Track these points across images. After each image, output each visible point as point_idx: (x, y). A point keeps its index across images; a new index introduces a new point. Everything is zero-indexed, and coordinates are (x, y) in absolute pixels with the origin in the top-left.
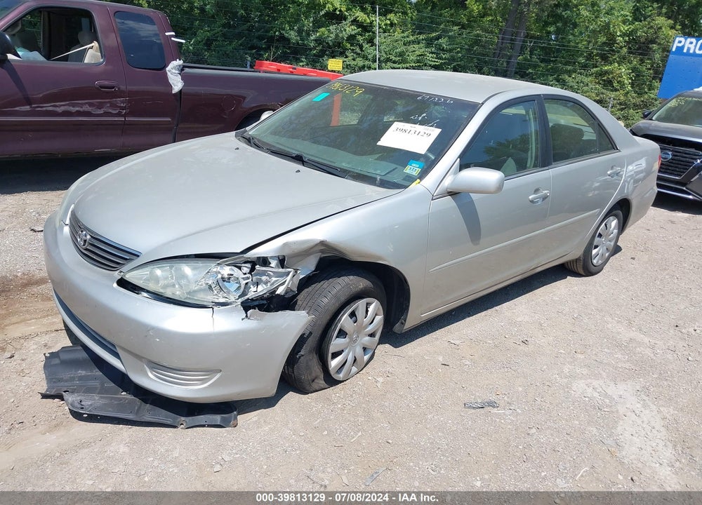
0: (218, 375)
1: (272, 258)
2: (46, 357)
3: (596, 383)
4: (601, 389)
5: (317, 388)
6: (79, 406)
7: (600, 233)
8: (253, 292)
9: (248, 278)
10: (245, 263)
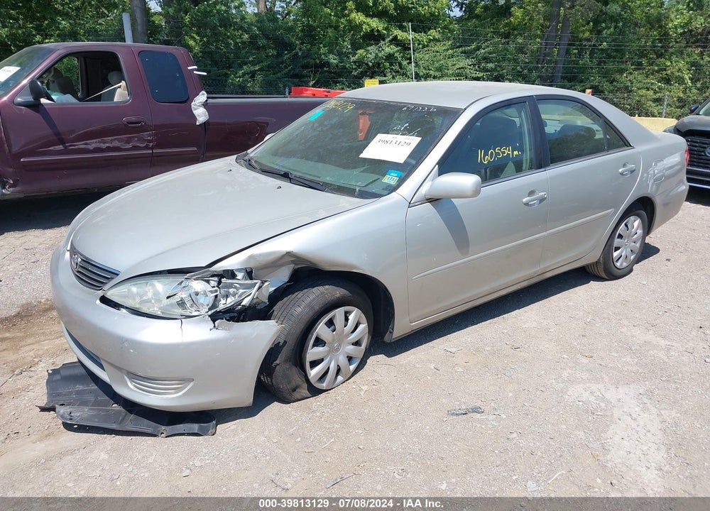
0: (192, 384)
1: (239, 270)
2: (49, 373)
3: (594, 387)
4: (599, 393)
5: (299, 397)
6: (69, 417)
7: (619, 234)
8: (223, 304)
9: (216, 291)
10: (213, 276)
